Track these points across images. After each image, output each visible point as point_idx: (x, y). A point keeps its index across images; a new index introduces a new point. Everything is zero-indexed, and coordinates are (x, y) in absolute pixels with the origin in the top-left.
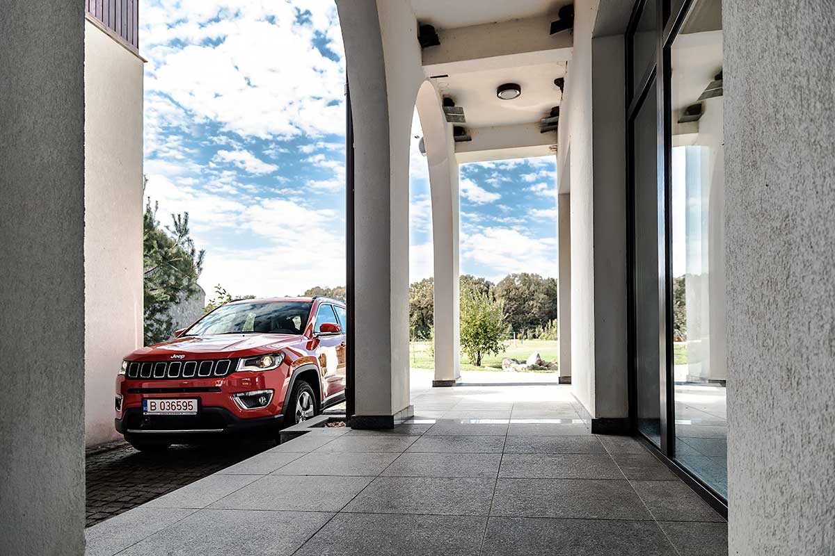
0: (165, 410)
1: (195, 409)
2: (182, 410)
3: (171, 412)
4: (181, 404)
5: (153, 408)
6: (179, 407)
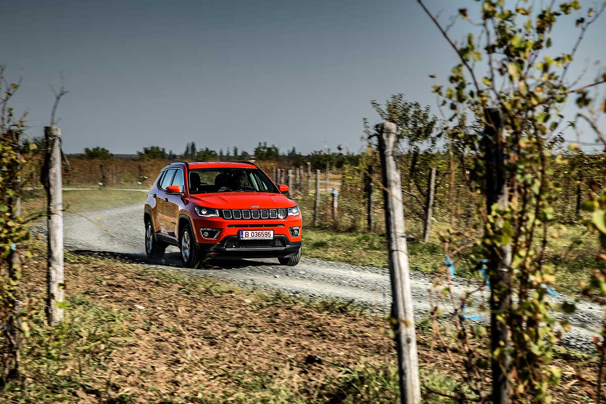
1: (272, 236)
2: (264, 237)
3: (258, 238)
4: (264, 233)
5: (247, 236)
6: (263, 235)
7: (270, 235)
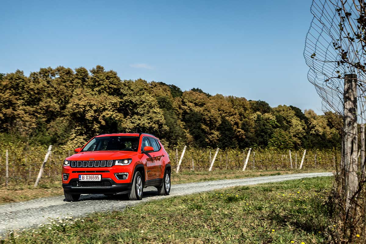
0: (88, 179)
7: (99, 178)
